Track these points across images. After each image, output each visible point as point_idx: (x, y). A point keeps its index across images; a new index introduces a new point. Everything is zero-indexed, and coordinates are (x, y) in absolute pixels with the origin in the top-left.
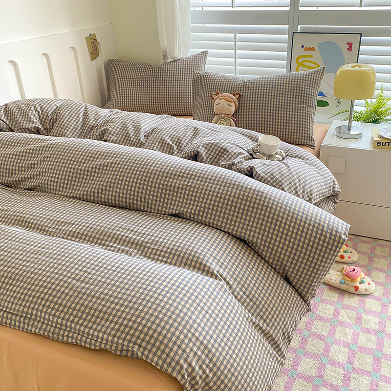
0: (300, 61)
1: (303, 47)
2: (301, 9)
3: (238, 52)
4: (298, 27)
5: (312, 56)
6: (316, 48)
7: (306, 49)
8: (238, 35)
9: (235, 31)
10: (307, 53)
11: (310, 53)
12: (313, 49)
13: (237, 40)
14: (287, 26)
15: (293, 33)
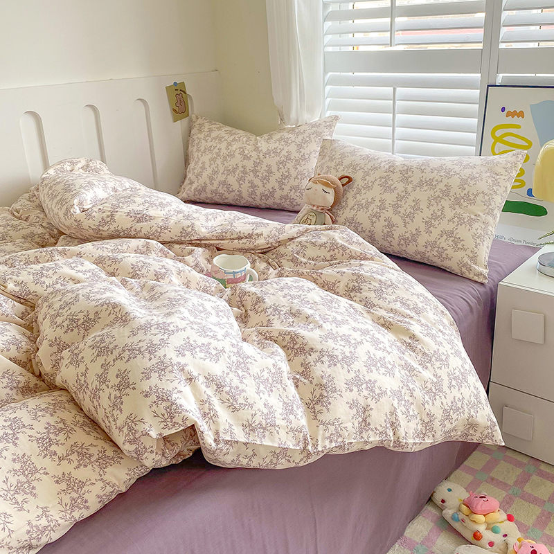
0: (498, 134)
1: (503, 109)
2: (502, 46)
3: (399, 117)
4: (496, 77)
5: (518, 127)
6: (528, 113)
7: (509, 114)
8: (399, 90)
9: (394, 84)
10: (510, 120)
11: (516, 120)
12: (521, 114)
13: (397, 98)
14: (480, 75)
15: (488, 86)
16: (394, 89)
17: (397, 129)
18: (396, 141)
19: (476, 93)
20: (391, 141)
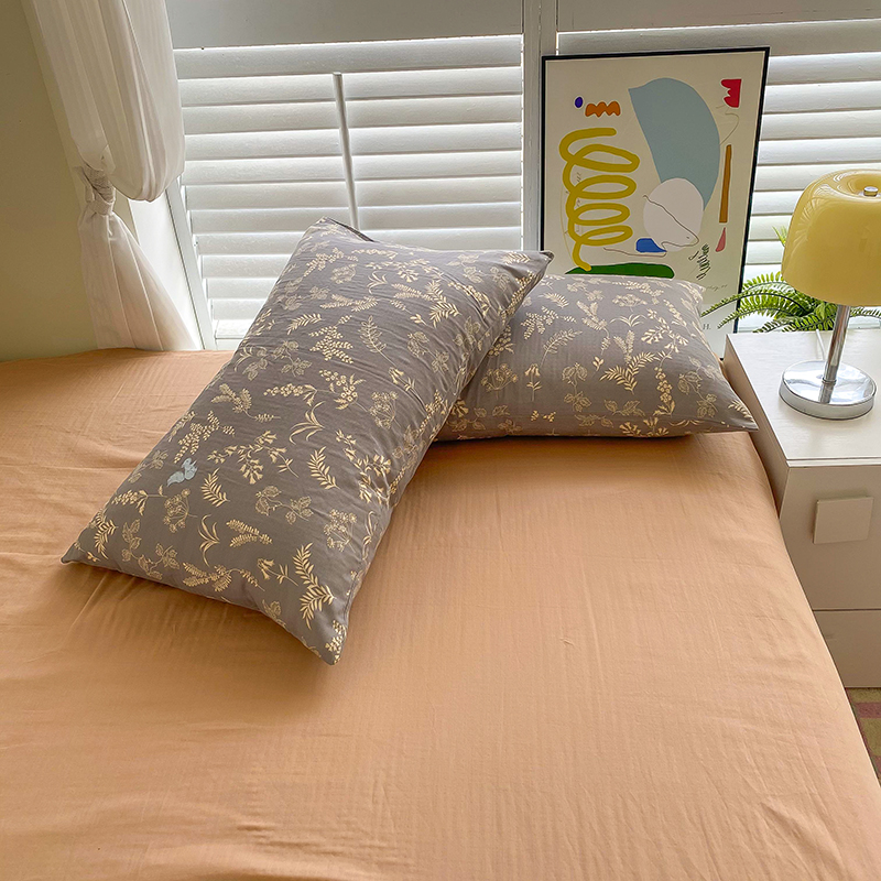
0: (573, 149)
1: (579, 102)
3: (356, 133)
4: (554, 38)
5: (611, 132)
6: (626, 106)
7: (591, 110)
8: (345, 77)
9: (337, 65)
10: (594, 122)
11: (606, 120)
12: (614, 108)
13: (345, 95)
14: (522, 36)
15: (544, 59)
16: (339, 79)
17: (354, 159)
18: (356, 183)
19: (517, 72)
20: (344, 184)
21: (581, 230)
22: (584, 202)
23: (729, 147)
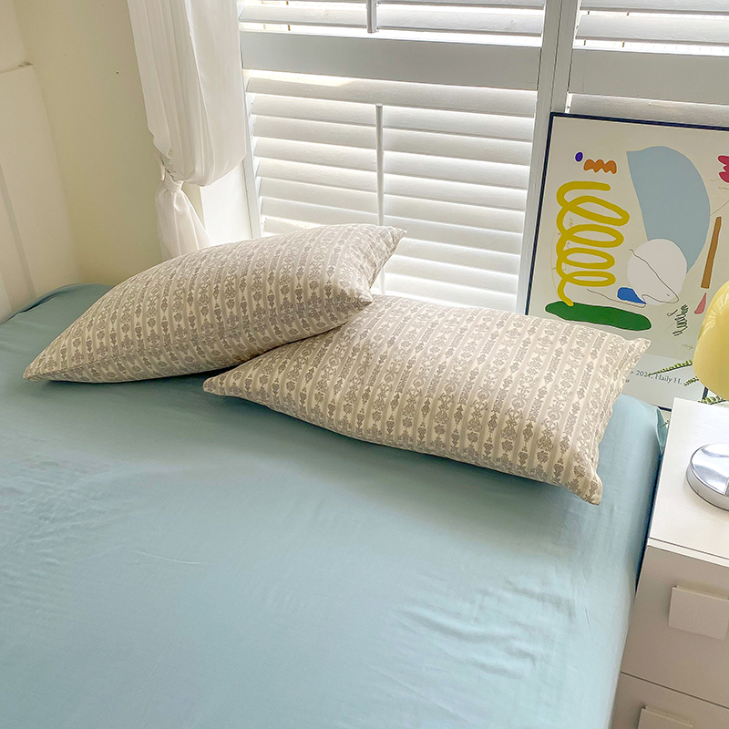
0: (570, 197)
1: (579, 157)
2: (578, 44)
4: (565, 98)
5: (606, 187)
6: (623, 165)
7: (589, 165)
9: (378, 98)
10: (591, 175)
11: (602, 177)
12: (611, 167)
13: (383, 123)
14: (536, 93)
16: (379, 108)
19: (529, 122)
20: (376, 194)
21: (568, 269)
22: (573, 245)
23: (719, 220)
